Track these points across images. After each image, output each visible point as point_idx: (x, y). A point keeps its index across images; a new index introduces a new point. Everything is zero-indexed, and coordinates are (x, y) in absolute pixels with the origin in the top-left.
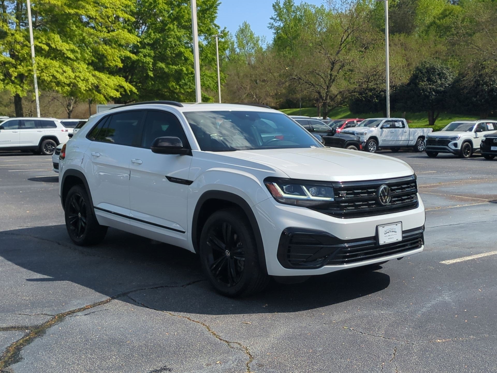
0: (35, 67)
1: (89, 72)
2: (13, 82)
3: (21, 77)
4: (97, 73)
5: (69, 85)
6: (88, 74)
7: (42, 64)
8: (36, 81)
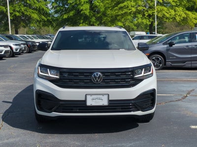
0: (155, 11)
1: (183, 12)
2: (146, 18)
3: (149, 16)
4: (187, 12)
5: (172, 18)
6: (182, 12)
7: (159, 9)
8: (156, 17)
